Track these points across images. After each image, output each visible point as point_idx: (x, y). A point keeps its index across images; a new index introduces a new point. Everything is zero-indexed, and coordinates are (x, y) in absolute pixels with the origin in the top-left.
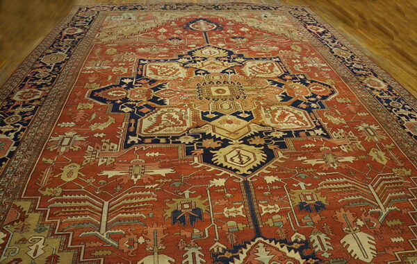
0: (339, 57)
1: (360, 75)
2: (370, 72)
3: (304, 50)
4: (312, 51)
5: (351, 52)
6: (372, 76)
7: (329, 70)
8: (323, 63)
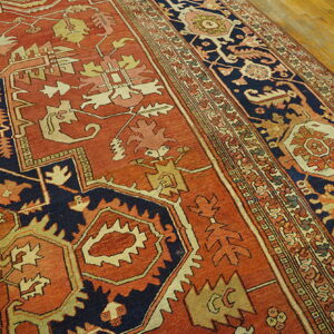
0: (198, 42)
1: (270, 112)
2: (295, 93)
3: (95, 30)
4: (120, 31)
5: (232, 17)
6: (304, 109)
7: (165, 109)
8: (148, 78)
